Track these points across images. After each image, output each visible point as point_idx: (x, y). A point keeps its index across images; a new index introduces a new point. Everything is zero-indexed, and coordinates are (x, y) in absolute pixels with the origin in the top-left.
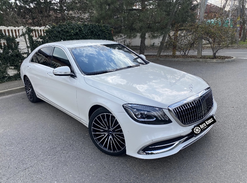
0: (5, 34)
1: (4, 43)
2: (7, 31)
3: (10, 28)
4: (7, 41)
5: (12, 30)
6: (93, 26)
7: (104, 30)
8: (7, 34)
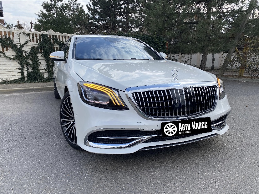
0: (60, 40)
1: (57, 48)
2: (61, 37)
3: (64, 34)
4: (60, 46)
5: (65, 37)
6: (145, 37)
7: (157, 42)
8: (61, 40)
